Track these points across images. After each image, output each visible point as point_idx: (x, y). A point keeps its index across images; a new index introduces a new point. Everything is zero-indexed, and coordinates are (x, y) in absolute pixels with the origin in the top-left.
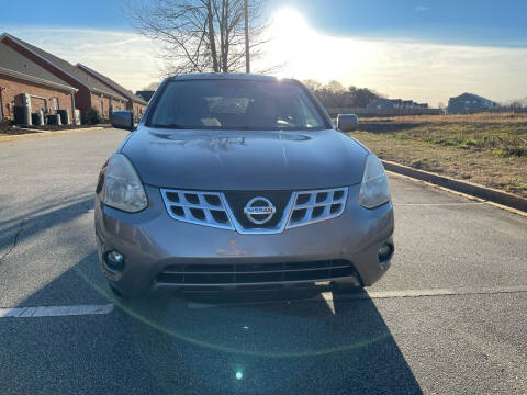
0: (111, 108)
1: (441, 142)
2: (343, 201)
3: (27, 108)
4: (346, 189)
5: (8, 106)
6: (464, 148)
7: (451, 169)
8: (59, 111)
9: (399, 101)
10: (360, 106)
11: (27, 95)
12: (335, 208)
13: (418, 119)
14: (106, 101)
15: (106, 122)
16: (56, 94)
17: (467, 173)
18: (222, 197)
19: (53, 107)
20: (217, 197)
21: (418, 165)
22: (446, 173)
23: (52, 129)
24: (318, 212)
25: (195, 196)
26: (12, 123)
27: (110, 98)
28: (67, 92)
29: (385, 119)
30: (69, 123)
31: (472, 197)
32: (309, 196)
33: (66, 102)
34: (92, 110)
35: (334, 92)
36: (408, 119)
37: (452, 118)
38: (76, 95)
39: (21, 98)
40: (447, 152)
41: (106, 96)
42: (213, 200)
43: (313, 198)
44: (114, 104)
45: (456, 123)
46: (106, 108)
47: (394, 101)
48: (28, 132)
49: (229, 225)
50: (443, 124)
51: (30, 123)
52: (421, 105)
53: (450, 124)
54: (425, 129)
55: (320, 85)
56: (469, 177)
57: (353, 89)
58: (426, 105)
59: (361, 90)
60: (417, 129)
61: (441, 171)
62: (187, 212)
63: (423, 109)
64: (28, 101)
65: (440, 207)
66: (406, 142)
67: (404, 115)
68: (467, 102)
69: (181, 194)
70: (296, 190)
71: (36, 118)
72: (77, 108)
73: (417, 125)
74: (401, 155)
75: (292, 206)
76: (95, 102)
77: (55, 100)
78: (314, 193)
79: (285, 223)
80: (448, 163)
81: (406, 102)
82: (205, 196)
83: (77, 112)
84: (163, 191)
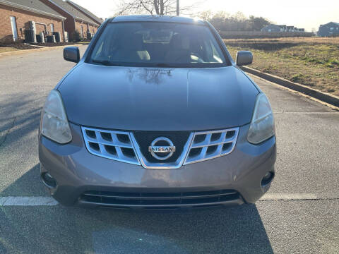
0: (88, 31)
1: (313, 61)
2: (234, 140)
3: (33, 31)
4: (237, 129)
5: (21, 29)
6: (330, 67)
7: (320, 83)
8: (54, 33)
9: (284, 27)
10: (257, 30)
11: (33, 22)
12: (226, 147)
13: (297, 40)
14: (85, 26)
15: (85, 40)
16: (52, 21)
17: (332, 88)
18: (132, 136)
19: (50, 30)
20: (127, 136)
21: (296, 79)
22: (317, 87)
23: (50, 46)
24: (211, 150)
25: (109, 134)
26: (24, 41)
27: (87, 23)
28: (58, 20)
29: (273, 39)
30: (61, 41)
31: (334, 107)
32: (205, 136)
33: (59, 27)
34: (76, 32)
35: (239, 20)
36: (290, 39)
37: (321, 40)
38: (65, 21)
39: (29, 24)
40: (317, 69)
41: (84, 23)
42: (124, 139)
43: (208, 139)
44: (90, 28)
45: (324, 44)
46: (85, 31)
47: (281, 27)
48: (34, 48)
49: (136, 160)
50: (314, 44)
51: (36, 41)
52: (300, 30)
53: (320, 44)
54: (301, 47)
55: (228, 15)
56: (332, 91)
57: (252, 17)
58: (303, 30)
59: (257, 18)
60: (296, 47)
61: (312, 85)
62: (102, 148)
63: (301, 33)
64: (34, 26)
65: (310, 115)
66: (288, 60)
67: (286, 37)
68: (332, 28)
69: (98, 132)
70: (194, 131)
71: (39, 37)
72: (66, 31)
73: (296, 45)
74: (283, 71)
75: (189, 145)
76: (78, 26)
77: (51, 25)
78: (209, 134)
79: (183, 160)
80: (318, 79)
81: (289, 27)
82: (117, 135)
83: (66, 33)
84: (84, 129)
